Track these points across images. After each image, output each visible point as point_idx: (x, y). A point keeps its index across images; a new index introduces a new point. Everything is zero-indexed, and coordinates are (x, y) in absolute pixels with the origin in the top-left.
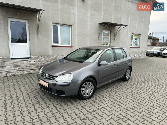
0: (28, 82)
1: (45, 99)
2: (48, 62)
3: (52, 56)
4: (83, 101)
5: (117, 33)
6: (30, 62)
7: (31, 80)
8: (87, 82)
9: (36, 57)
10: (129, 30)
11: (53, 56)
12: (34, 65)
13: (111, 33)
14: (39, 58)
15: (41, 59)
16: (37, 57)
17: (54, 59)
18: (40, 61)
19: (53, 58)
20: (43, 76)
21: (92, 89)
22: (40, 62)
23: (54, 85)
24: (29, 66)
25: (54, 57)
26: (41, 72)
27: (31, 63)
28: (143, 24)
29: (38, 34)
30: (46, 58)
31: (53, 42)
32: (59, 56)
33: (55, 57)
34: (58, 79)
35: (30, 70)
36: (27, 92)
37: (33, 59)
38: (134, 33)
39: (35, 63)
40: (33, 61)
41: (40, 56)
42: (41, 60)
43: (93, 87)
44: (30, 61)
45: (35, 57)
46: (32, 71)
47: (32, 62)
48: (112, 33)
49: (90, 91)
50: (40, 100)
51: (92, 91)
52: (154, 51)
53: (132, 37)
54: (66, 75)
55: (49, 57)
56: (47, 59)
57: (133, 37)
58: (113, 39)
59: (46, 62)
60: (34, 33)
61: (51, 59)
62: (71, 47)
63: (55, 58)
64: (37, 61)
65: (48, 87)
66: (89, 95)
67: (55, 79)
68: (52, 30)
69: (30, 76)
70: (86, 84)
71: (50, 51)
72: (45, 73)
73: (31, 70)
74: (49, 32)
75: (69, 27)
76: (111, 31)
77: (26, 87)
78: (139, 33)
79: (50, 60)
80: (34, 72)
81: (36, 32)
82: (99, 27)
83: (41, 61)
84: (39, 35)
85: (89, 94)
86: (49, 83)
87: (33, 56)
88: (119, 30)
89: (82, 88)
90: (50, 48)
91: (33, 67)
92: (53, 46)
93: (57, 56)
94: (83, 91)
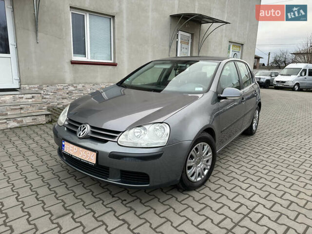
0: (24, 149)
1: (83, 197)
2: (63, 98)
3: (72, 86)
4: (190, 196)
5: (204, 40)
6: (22, 98)
7: (30, 142)
8: (199, 144)
9: (35, 88)
10: (224, 35)
11: (75, 85)
12: (33, 106)
13: (192, 38)
14: (42, 89)
15: (48, 91)
16: (36, 86)
17: (76, 92)
18: (45, 96)
19: (74, 89)
20: (75, 133)
21: (207, 161)
22: (45, 98)
23: (114, 156)
24: (21, 108)
25: (76, 87)
26: (66, 120)
27: (24, 100)
28: (248, 24)
29: (36, 31)
30: (58, 90)
31: (74, 53)
32: (87, 86)
33: (80, 86)
34: (124, 140)
35: (23, 119)
36: (26, 177)
37: (27, 92)
38: (233, 41)
39: (35, 101)
40: (29, 96)
41: (44, 86)
42: (48, 95)
43: (210, 155)
44: (21, 96)
45: (32, 86)
46: (28, 121)
47: (26, 99)
48: (195, 37)
49: (205, 166)
50: (69, 200)
51: (209, 167)
52: (260, 78)
53: (229, 49)
54: (147, 127)
55: (65, 86)
56: (60, 93)
57: (231, 50)
58: (197, 51)
59: (58, 100)
60: (28, 30)
61: (70, 93)
62: (114, 65)
63: (80, 90)
64: (39, 95)
65: (95, 163)
66: (203, 177)
67: (116, 140)
68: (70, 24)
69: (24, 131)
70: (197, 149)
71: (68, 74)
72: (81, 124)
73: (26, 118)
74: (64, 29)
75: (109, 20)
76: (192, 35)
77: (20, 164)
78: (241, 41)
79: (68, 95)
80: (33, 123)
81: (31, 26)
82: (171, 24)
83: (47, 97)
84: (39, 34)
85: (203, 174)
86: (98, 153)
87: (28, 85)
88: (208, 33)
89: (188, 161)
90: (68, 67)
91: (31, 109)
92: (73, 63)
93: (83, 85)
94: (190, 168)
